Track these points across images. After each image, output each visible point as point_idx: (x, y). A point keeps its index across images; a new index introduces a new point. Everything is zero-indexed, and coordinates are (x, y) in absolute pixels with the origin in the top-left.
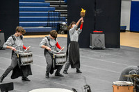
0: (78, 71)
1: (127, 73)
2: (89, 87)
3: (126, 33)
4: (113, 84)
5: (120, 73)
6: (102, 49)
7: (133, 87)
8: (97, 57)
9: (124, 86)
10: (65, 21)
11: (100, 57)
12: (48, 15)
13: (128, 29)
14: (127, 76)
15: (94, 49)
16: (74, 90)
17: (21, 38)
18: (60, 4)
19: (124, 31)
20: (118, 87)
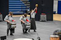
0: (35, 31)
1: (56, 32)
2: (39, 38)
3: (56, 14)
4: (50, 37)
5: (53, 32)
6: (45, 21)
7: (59, 38)
8: (43, 25)
9: (55, 37)
10: (29, 9)
11: (44, 25)
12: (22, 6)
13: (57, 12)
14: (56, 33)
15: (42, 21)
16: (33, 39)
17: (12, 16)
18: (27, 2)
19: (55, 13)
20: (52, 38)
